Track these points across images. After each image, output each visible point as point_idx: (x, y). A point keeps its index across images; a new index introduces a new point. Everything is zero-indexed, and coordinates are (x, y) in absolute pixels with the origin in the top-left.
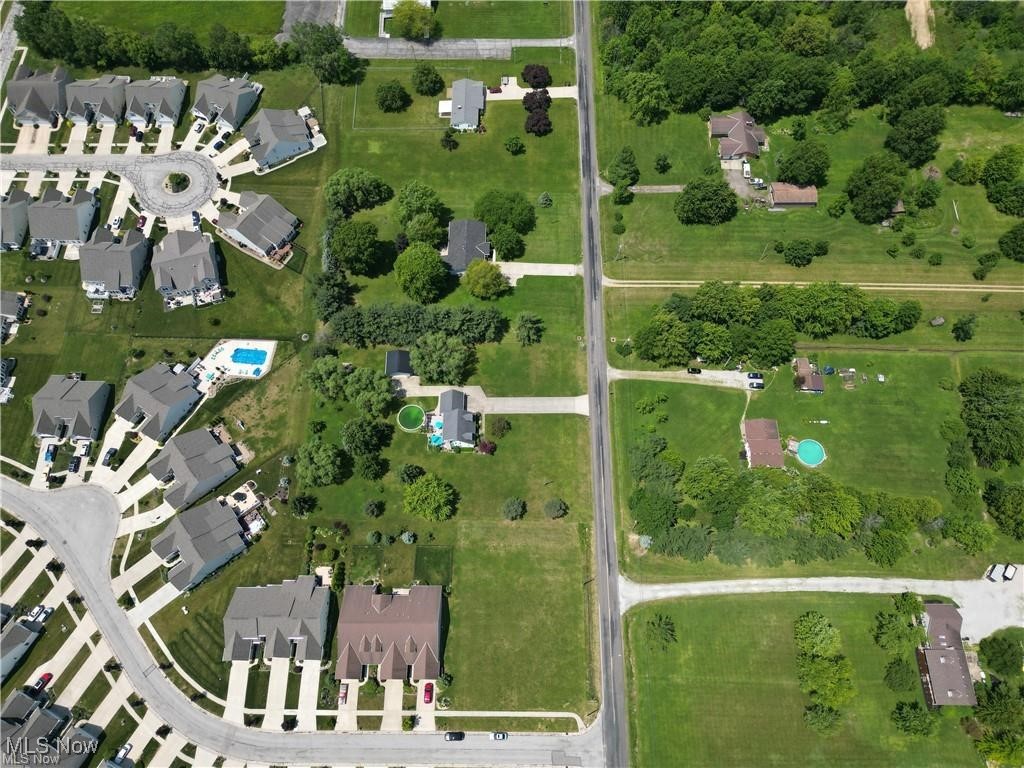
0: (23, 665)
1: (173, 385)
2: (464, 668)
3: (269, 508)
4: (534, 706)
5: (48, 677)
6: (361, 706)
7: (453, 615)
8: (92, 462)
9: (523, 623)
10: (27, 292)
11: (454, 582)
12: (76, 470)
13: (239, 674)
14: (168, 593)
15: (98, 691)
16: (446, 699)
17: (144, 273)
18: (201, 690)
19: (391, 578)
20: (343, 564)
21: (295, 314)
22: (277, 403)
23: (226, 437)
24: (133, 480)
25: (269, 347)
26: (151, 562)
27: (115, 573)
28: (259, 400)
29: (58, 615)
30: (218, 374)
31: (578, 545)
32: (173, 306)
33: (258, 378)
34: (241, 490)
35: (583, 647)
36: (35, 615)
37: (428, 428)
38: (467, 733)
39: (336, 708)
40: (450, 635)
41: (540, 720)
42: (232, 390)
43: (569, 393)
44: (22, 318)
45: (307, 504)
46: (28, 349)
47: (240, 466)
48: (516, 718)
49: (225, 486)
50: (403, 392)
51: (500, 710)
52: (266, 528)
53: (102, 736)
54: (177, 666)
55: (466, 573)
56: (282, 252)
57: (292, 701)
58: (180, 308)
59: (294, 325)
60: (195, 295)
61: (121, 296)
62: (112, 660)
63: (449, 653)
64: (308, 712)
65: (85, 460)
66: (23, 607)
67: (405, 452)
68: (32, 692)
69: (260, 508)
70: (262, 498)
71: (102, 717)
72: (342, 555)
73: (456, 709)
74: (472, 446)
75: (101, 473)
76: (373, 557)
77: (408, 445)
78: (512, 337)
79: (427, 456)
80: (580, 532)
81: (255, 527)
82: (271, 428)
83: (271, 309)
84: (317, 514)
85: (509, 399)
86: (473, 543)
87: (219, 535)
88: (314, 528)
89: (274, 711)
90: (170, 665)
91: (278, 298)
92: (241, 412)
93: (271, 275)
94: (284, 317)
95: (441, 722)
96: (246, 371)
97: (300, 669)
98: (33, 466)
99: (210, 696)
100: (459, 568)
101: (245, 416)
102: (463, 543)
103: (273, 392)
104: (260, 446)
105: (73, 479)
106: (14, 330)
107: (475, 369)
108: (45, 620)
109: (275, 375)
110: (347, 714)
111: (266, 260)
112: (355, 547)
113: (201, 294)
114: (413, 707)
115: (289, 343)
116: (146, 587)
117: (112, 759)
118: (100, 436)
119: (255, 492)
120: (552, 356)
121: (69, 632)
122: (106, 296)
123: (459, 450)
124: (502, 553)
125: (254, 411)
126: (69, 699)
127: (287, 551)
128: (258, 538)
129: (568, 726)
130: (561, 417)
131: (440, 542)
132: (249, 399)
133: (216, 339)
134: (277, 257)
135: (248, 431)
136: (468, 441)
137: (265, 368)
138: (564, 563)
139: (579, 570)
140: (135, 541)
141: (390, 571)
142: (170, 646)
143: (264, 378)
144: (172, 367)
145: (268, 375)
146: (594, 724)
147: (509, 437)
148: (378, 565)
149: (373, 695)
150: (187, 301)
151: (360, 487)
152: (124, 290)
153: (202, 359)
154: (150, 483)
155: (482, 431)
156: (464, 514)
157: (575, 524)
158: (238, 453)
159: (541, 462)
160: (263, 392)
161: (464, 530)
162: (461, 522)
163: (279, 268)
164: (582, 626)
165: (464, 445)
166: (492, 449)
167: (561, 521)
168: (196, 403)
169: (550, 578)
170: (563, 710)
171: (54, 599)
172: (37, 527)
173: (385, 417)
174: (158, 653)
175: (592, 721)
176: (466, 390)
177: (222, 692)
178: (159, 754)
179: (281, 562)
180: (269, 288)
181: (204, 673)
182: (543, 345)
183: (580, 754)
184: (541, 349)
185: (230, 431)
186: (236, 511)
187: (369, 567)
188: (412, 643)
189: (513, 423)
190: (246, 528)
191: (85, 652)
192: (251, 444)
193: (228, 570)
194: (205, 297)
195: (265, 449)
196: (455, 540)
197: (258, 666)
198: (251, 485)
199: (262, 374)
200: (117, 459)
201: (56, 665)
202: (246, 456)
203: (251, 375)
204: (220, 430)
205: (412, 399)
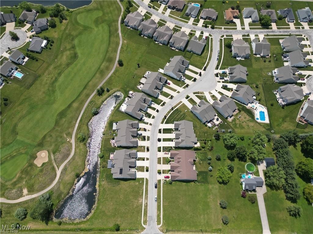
0: (172, 78)
1: (249, 97)
2: (174, 188)
3: (215, 128)
4: (164, 210)
5: (169, 84)
6: (164, 158)
7: (189, 184)
8: (223, 82)
9: (187, 207)
10: (271, 56)
11: (198, 184)
12: (220, 79)
13: (171, 126)
14: (190, 106)
15: (166, 95)
16: (165, 183)
17: (284, 83)
18: (167, 118)
19: (198, 164)
20: (201, 150)
21: (281, 127)
22: (248, 126)
23: (235, 113)
24: (219, 92)
25: (267, 121)
26: (198, 101)
27: (194, 93)
28: (248, 121)
29: (183, 83)
30: (255, 108)
31: (214, 228)
32: (275, 93)
33: (256, 119)
34: (220, 119)
35: (181, 228)
36: (183, 78)
37: (247, 173)
38: (157, 189)
39: (163, 151)
40: (183, 183)
41: (160, 212)
42: (250, 113)
43: (271, 227)
44: (262, 57)
45: (218, 138)
46: (253, 61)
47: (227, 118)
48: (161, 204)
49: (220, 115)
50: (259, 164)
51: (163, 199)
52: (209, 128)
53: (157, 98)
54: (173, 111)
55: (201, 188)
56: (303, 121)
57: (165, 140)
58: (275, 95)
59: (277, 128)
60: (280, 98)
61: (275, 79)
62: (173, 97)
63: (178, 183)
64: (162, 144)
65: (223, 80)
66: (185, 75)
67: (238, 166)
68: (166, 82)
69: (215, 125)
70: (218, 125)
71: (161, 97)
72: (203, 149)
73: (163, 186)
74: (244, 189)
75: (221, 84)
76: (204, 158)
77: (240, 167)
78: (289, 204)
79: (238, 173)
80: (219, 229)
81: (209, 125)
82: (240, 125)
83: (281, 120)
84: (215, 141)
85: (264, 203)
86: (211, 190)
87: (206, 116)
88: (211, 141)
89: (162, 136)
90: (173, 110)
91: (285, 122)
92: (244, 116)
93: (293, 119)
94: (279, 124)
95: (159, 181)
96: (257, 115)
97: (172, 141)
98: (220, 69)
99: (166, 120)
100: (202, 186)
101: (243, 117)
102: (210, 186)
103: (251, 124)
104: (234, 123)
105: (218, 79)
106: (258, 56)
107: (273, 190)
108: (182, 81)
109: (257, 124)
110: (162, 155)
111: (299, 116)
112: (206, 153)
113: (281, 100)
114: (163, 173)
115: (269, 127)
116: (192, 101)
117: (152, 101)
118: (230, 82)
119: (219, 123)
120: (285, 220)
121: (180, 86)
122: (274, 75)
123: (241, 184)
124: (209, 200)
125: (245, 120)
126: (165, 90)
127: (203, 134)
128: (206, 126)
129: (159, 222)
130: (260, 224)
131: (210, 179)
132: (248, 118)
133: (266, 106)
134: (301, 120)
135: (238, 119)
136: (245, 187)
137: (259, 121)
138: (207, 222)
139: (206, 228)
140: (203, 96)
141: (200, 164)
142: (177, 109)
143: (256, 121)
144: (254, 96)
145: (257, 122)
146: (159, 231)
147: (249, 203)
148: (202, 160)
149: (167, 161)
150: (278, 96)
151: (224, 153)
152: (277, 79)
153: (259, 103)
154: (219, 97)
155: (250, 193)
156: (220, 187)
157: (221, 227)
158: (231, 117)
159: (242, 215)
160: (251, 121)
161: (215, 186)
162: (217, 186)
163: (297, 121)
164: (188, 228)
165: (244, 186)
166: (243, 196)
167: (222, 222)
168: (244, 104)
169: (202, 217)
170: (163, 220)
171: (187, 81)
172: (204, 74)
173: (249, 159)
174: (175, 107)
175: (160, 230)
176: (264, 187)
177: (166, 123)
178: (153, 111)
179: (200, 133)
180: (288, 118)
181: (171, 118)
182: (289, 218)
183: (151, 225)
184: (287, 216)
185: (237, 114)
186: (213, 119)
187: (200, 157)
188: (181, 171)
189: (255, 204)
190: (209, 122)
191: (175, 90)
192: (234, 120)
193: (197, 119)
194: (280, 101)
195: (233, 124)
196: (211, 184)
197: (173, 130)
198: (221, 122)
199: (257, 120)
200: (225, 87)
201: (172, 85)
202: (230, 120)
203: (256, 117)
204: (237, 111)
205: (257, 167)
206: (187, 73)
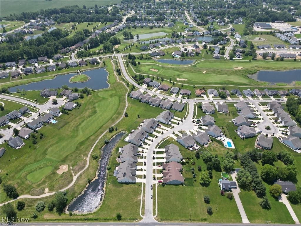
0: (162, 123)
1: (218, 132)
2: (166, 189)
3: (196, 151)
4: (158, 205)
5: (160, 126)
6: (157, 170)
7: (178, 186)
8: (199, 125)
9: (178, 202)
10: (229, 112)
11: (185, 186)
12: (196, 124)
13: (163, 150)
14: (175, 138)
15: (159, 132)
16: (159, 185)
17: (240, 125)
18: (159, 145)
19: (185, 174)
20: (186, 164)
21: (244, 151)
22: (220, 150)
23: (209, 143)
24: (196, 131)
25: (233, 147)
26: (181, 135)
27: (178, 131)
28: (219, 147)
29: (170, 125)
30: (223, 140)
31: (201, 218)
32: (236, 131)
33: (225, 146)
34: (198, 146)
35: (174, 218)
36: (170, 123)
37: (223, 179)
38: (152, 190)
39: (157, 165)
40: (173, 186)
41: (155, 206)
42: (220, 143)
43: (248, 217)
44: (224, 113)
45: (198, 156)
46: (218, 115)
47: (203, 145)
48: (156, 201)
49: (198, 143)
50: (232, 174)
51: (157, 197)
52: (191, 151)
53: (151, 134)
54: (163, 141)
55: (188, 189)
56: (259, 147)
57: (158, 158)
58: (236, 133)
59: (241, 151)
60: (240, 134)
61: (235, 124)
62: (164, 133)
63: (169, 186)
64: (156, 161)
65: (199, 124)
66: (171, 122)
67: (215, 175)
68: (158, 125)
69: (195, 149)
70: (197, 149)
71: (154, 133)
72: (188, 164)
73: (157, 188)
74: (222, 189)
75: (197, 127)
76: (188, 170)
77: (217, 175)
78: (260, 200)
79: (216, 180)
80: (205, 218)
81: (191, 149)
82: (213, 150)
83: (243, 147)
84: (196, 159)
85: (240, 200)
86: (196, 191)
87: (188, 142)
88: (193, 158)
89: (156, 156)
90: (163, 140)
91: (247, 148)
92: (215, 144)
93: (252, 146)
94: (242, 149)
95: (154, 185)
96: (225, 143)
97: (164, 159)
98: (196, 119)
99: (158, 146)
100: (189, 188)
101: (215, 145)
102: (195, 188)
103: (222, 149)
104: (209, 148)
105: (195, 124)
106: (221, 112)
107: (246, 191)
108: (170, 124)
109: (226, 149)
110: (156, 167)
111: (256, 145)
112: (190, 166)
113: (241, 135)
114: (157, 179)
115: (236, 150)
116: (177, 135)
117: (148, 135)
118: (203, 126)
119: (198, 148)
120: (259, 212)
121: (168, 127)
122: (233, 122)
123: (220, 186)
124: (195, 198)
125: (217, 146)
126: (157, 129)
127: (187, 155)
128: (189, 150)
129: (154, 214)
130: (239, 214)
131: (195, 183)
132: (219, 145)
133: (231, 139)
134: (258, 146)
135: (212, 146)
136: (222, 187)
137: (227, 147)
138: (195, 213)
139: (194, 218)
140: (185, 133)
141: (186, 173)
142: (167, 140)
143: (225, 147)
144: (222, 132)
145: (226, 148)
146: (155, 220)
147: (228, 200)
148: (187, 171)
149: (160, 172)
150: (238, 133)
151: (204, 166)
152: (236, 124)
153: (226, 137)
154: (196, 133)
155: (227, 192)
156: (203, 188)
157: (206, 217)
158: (206, 145)
159: (223, 208)
160: (222, 147)
161: (199, 188)
162: (201, 187)
163: (255, 147)
164: (179, 218)
166: (222, 194)
167: (207, 213)
168: (215, 137)
169: (190, 209)
170: (158, 212)
171: (172, 125)
172: (185, 121)
173: (223, 170)
174: (165, 139)
175: (156, 219)
176: (238, 189)
177: (159, 148)
178: (149, 141)
179: (184, 154)
180: (248, 146)
181: (162, 145)
182: (263, 210)
183: (148, 216)
184: (260, 209)
185: (211, 143)
186: (194, 146)
187: (186, 169)
188: (171, 175)
189: (232, 201)
190: (190, 148)
191: (165, 130)
192: (209, 146)
193: (182, 146)
194: (241, 136)
195: (209, 149)
196: (196, 186)
197: (164, 152)
198: (200, 148)
199: (226, 147)
200: (200, 128)
201: (162, 127)
202: (206, 146)
203: (225, 145)
204: (210, 141)
205: (231, 176)
206: (172, 120)
